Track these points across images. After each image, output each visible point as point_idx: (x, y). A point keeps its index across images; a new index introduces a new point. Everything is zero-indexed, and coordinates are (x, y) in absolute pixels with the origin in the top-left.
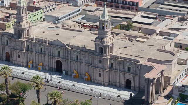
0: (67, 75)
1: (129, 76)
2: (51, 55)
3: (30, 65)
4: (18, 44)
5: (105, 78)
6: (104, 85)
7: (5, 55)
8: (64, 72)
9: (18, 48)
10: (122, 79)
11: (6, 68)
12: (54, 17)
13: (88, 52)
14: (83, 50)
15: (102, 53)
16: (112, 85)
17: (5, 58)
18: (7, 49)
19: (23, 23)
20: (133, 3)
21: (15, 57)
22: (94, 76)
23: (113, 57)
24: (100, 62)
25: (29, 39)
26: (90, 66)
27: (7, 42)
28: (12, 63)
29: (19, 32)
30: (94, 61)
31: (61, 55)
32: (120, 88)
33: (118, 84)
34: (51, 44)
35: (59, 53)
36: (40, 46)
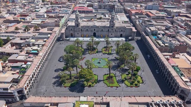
0: (98, 37)
1: (122, 33)
2: (91, 31)
3: (83, 36)
4: (78, 29)
5: (113, 35)
6: (113, 38)
7: (70, 34)
8: (97, 36)
9: (78, 30)
10: (119, 34)
11: (77, 39)
12: (73, 19)
13: (107, 27)
14: (105, 27)
15: (113, 27)
16: (115, 37)
17: (70, 36)
18: (71, 32)
19: (79, 21)
20: (91, 11)
21: (76, 34)
22: (109, 35)
23: (116, 27)
24: (112, 30)
25: (82, 26)
26: (107, 32)
27: (71, 29)
28: (75, 37)
29: (77, 25)
30: (110, 30)
31: (96, 30)
32: (119, 37)
33: (118, 36)
34: (92, 27)
35: (95, 29)
36: (87, 28)
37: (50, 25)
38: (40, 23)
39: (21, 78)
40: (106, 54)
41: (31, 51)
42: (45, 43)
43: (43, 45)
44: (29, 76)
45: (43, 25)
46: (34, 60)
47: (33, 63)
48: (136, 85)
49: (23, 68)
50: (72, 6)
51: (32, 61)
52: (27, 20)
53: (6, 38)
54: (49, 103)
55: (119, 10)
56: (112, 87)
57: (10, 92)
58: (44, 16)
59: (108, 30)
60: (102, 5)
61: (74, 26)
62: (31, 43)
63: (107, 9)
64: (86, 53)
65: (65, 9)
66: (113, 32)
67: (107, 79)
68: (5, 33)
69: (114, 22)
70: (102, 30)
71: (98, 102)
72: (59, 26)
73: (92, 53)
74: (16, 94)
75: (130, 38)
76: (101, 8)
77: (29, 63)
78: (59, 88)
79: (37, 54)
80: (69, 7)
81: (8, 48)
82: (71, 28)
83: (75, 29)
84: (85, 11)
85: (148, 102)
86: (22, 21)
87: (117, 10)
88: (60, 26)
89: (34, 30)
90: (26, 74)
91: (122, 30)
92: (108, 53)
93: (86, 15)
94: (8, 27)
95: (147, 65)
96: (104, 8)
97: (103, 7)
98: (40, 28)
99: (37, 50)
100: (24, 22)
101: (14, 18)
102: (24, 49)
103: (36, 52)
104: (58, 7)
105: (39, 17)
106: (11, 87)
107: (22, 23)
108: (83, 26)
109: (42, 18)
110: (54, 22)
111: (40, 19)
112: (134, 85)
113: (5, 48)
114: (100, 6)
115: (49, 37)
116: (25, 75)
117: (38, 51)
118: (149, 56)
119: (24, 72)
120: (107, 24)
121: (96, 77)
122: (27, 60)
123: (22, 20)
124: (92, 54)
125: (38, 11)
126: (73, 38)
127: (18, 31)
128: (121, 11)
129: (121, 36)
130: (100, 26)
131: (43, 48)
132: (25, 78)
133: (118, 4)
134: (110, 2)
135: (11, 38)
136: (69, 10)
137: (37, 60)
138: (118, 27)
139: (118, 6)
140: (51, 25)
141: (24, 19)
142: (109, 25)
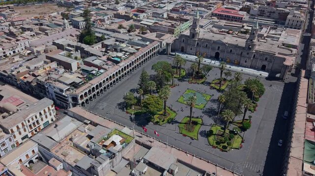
1: (265, 63)
2: (213, 49)
3: (198, 54)
4: (192, 41)
5: (249, 63)
6: (248, 67)
7: (181, 48)
8: (220, 59)
9: (191, 44)
10: (259, 64)
13: (240, 47)
14: (236, 46)
15: (250, 49)
16: (251, 67)
17: (180, 50)
18: (183, 45)
19: (197, 29)
20: (239, 18)
21: (188, 49)
22: (241, 62)
23: (257, 51)
24: (248, 54)
25: (200, 39)
26: (239, 56)
27: (184, 40)
28: (185, 53)
29: (193, 35)
30: (244, 53)
31: (220, 49)
32: (258, 69)
33: (257, 67)
34: (215, 42)
35: (219, 47)
36: (207, 43)
37: (162, 29)
38: (151, 24)
39: (83, 84)
40: (215, 90)
41: (113, 57)
42: (136, 51)
43: (132, 54)
44: (92, 85)
45: (153, 28)
46: (110, 69)
47: (107, 72)
48: (225, 147)
49: (92, 74)
50: (215, 6)
51: (106, 69)
52: (139, 17)
53: (100, 35)
54: (89, 120)
55: (295, 23)
56: (185, 135)
57: (65, 95)
58: (163, 15)
59: (242, 53)
60: (265, 10)
61: (188, 36)
62: (119, 48)
63: (273, 18)
64: (185, 80)
65: (203, 9)
66: (249, 58)
67: (185, 123)
68: (105, 30)
69: (254, 41)
70: (231, 50)
71: (140, 141)
72: (173, 34)
73: (193, 81)
74: (70, 100)
75: (278, 75)
76: (262, 16)
77: (102, 71)
78: (120, 111)
79: (117, 63)
80: (210, 6)
81: (97, 48)
82: (183, 38)
83: (189, 42)
84: (229, 16)
85: (206, 170)
86: (132, 18)
87: (291, 22)
88: (175, 32)
89: (139, 33)
90: (91, 82)
91: (266, 59)
92: (218, 88)
93: (229, 23)
94: (112, 23)
95: (273, 126)
96: (269, 17)
97: (268, 14)
98: (148, 31)
99: (120, 57)
100: (135, 20)
101: (126, 13)
102: (108, 53)
103: (119, 60)
104: (193, 5)
105: (155, 15)
106: (68, 90)
107: (132, 21)
108: (202, 39)
109: (159, 17)
110: (170, 26)
111: (155, 18)
112: (221, 147)
113: (93, 47)
114: (261, 11)
115: (147, 45)
116: (89, 82)
117: (121, 59)
118: (286, 113)
119: (90, 79)
120: (242, 42)
121: (172, 115)
122: (103, 67)
123: (134, 17)
124: (192, 83)
125: (162, 8)
126: (182, 54)
127: (119, 30)
128: (298, 25)
129: (263, 68)
130: (229, 44)
131: (129, 58)
132: (87, 85)
133: (295, 12)
134: (290, 7)
135: (106, 37)
136: (208, 11)
137: (113, 70)
138: (260, 51)
139: (294, 16)
140: (164, 29)
141: (136, 15)
142: (244, 45)
